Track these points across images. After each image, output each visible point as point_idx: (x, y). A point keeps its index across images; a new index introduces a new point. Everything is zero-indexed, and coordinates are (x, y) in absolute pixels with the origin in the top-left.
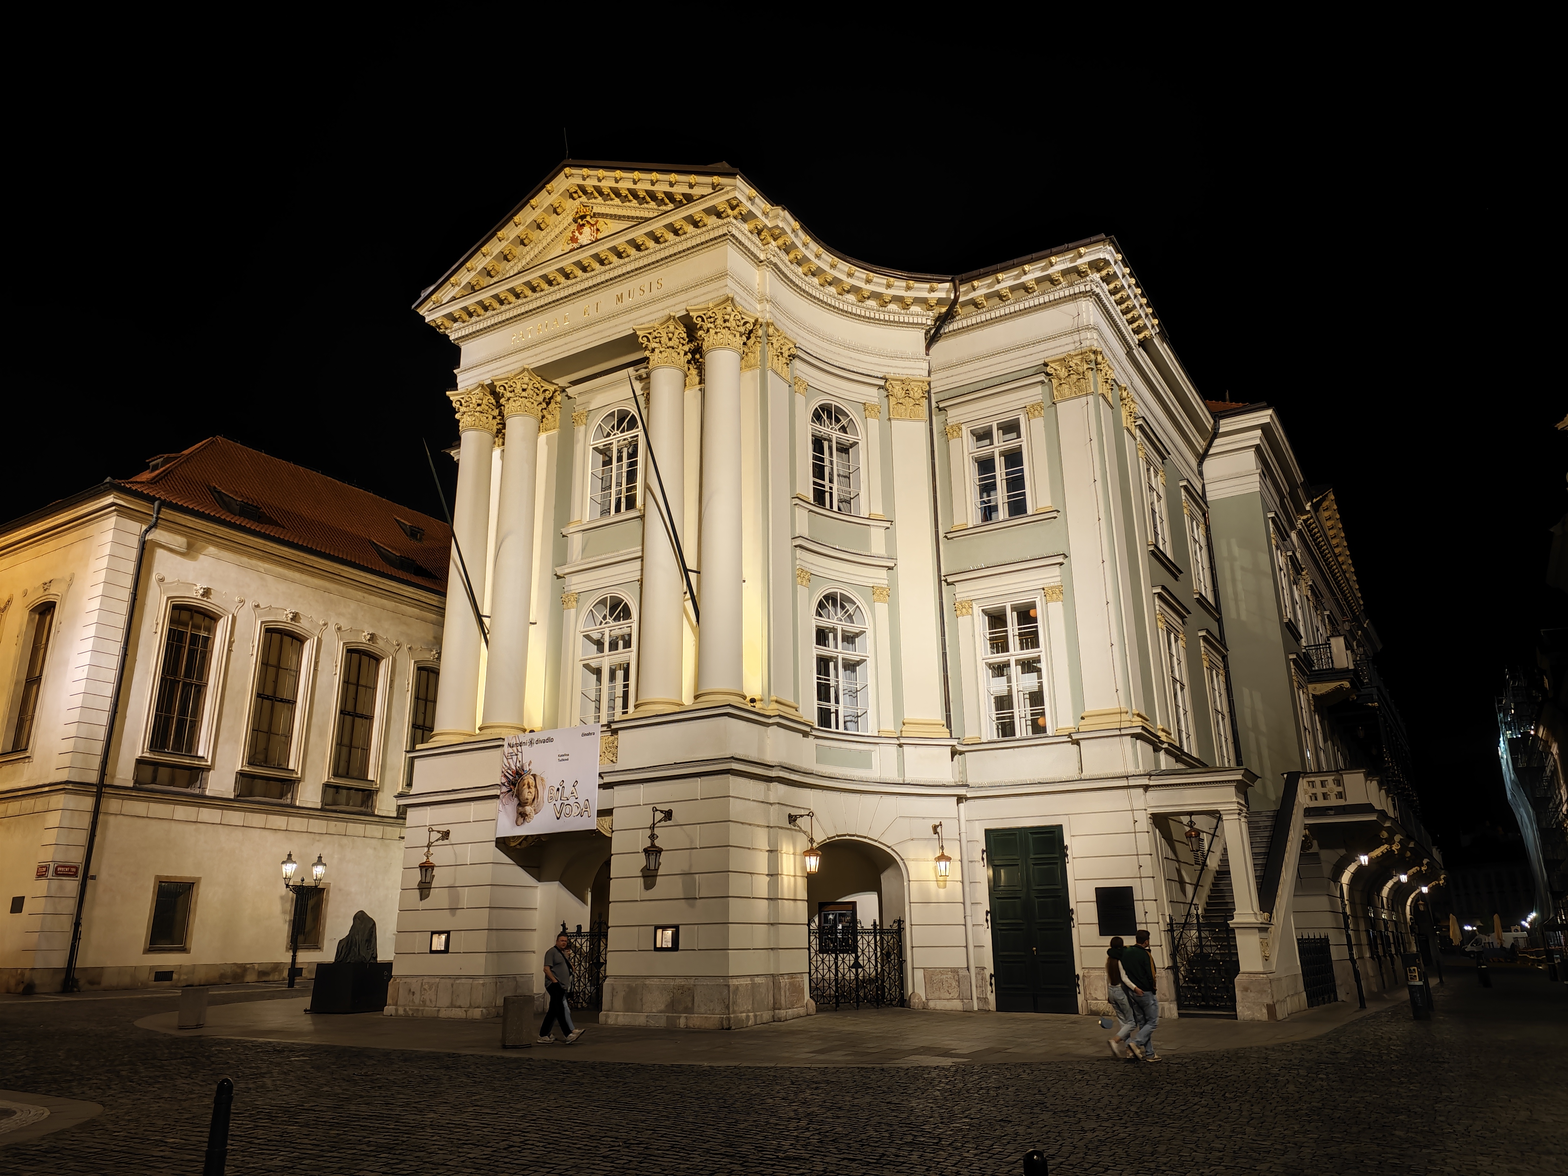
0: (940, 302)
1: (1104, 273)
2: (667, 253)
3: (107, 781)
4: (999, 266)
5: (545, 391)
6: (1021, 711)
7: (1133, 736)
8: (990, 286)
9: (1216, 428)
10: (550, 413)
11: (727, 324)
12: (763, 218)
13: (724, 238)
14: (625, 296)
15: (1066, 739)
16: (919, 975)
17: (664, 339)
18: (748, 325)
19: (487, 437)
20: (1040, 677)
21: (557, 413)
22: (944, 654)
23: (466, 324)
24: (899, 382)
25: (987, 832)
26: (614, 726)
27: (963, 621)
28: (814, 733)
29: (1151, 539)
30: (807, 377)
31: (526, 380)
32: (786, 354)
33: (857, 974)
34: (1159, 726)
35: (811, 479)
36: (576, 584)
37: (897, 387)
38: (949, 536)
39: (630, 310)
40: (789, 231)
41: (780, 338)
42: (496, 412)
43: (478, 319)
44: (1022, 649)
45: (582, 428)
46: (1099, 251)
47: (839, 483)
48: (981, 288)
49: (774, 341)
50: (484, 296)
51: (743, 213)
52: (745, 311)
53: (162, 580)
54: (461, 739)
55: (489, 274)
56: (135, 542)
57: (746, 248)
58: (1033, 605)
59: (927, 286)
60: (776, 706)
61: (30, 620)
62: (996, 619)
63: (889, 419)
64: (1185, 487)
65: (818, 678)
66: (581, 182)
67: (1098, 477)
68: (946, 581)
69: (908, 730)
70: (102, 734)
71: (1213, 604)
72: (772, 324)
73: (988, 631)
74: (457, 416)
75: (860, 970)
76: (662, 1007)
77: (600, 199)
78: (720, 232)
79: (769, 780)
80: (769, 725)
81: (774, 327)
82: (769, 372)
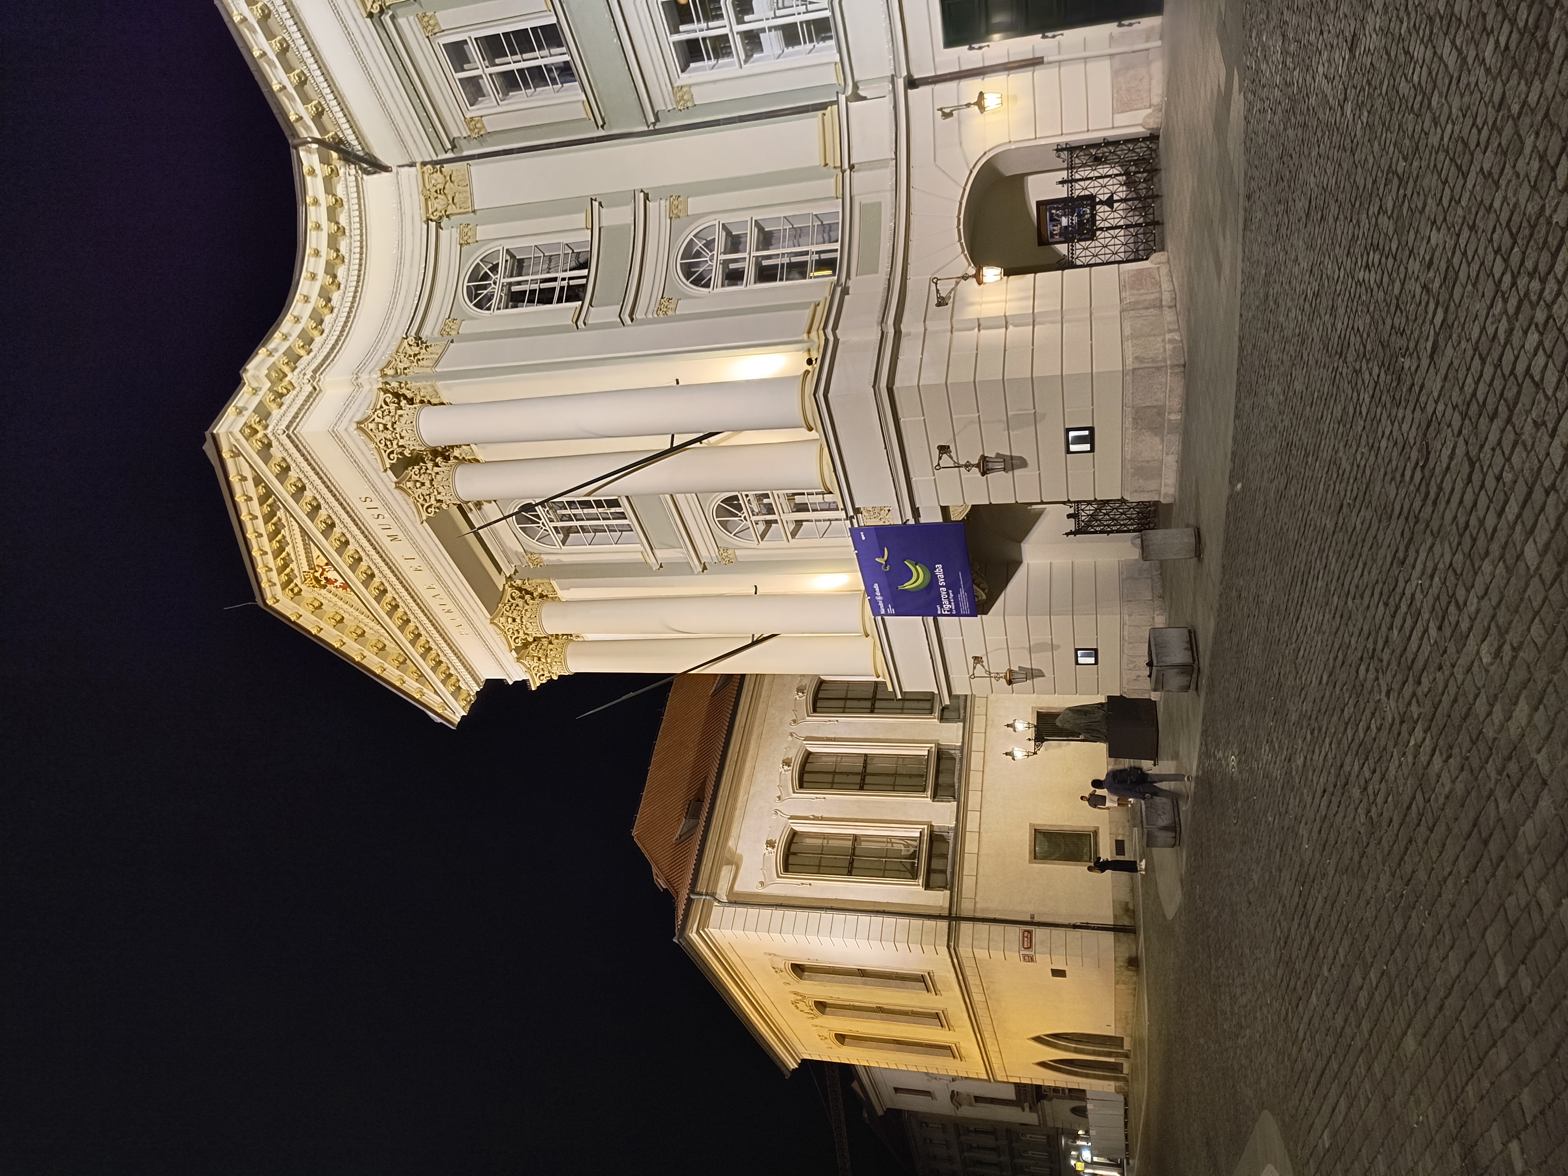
0: (325, 160)
2: (328, 495)
3: (946, 913)
5: (513, 598)
8: (291, 99)
10: (536, 589)
11: (389, 426)
12: (261, 393)
13: (293, 436)
14: (389, 532)
16: (1122, 119)
17: (424, 490)
18: (388, 400)
19: (571, 649)
21: (534, 582)
22: (740, 119)
23: (460, 678)
24: (429, 203)
25: (947, 44)
26: (851, 513)
27: (699, 96)
28: (843, 279)
30: (440, 320)
31: (503, 619)
32: (416, 349)
33: (1121, 201)
35: (554, 306)
36: (708, 552)
37: (436, 205)
38: (600, 123)
39: (402, 527)
40: (272, 360)
41: (398, 360)
42: (544, 644)
43: (452, 668)
45: (544, 557)
47: (554, 271)
48: (297, 112)
49: (401, 366)
50: (426, 667)
51: (258, 420)
52: (371, 407)
53: (762, 883)
54: (880, 657)
55: (404, 662)
56: (730, 910)
57: (300, 409)
59: (309, 179)
60: (814, 334)
61: (811, 979)
62: (690, 52)
63: (474, 212)
65: (781, 279)
66: (278, 587)
68: (654, 124)
69: (833, 159)
70: (903, 921)
72: (382, 370)
73: (707, 62)
75: (1116, 198)
76: (1157, 439)
77: (291, 566)
78: (287, 442)
79: (898, 333)
80: (836, 341)
81: (387, 367)
82: (438, 369)
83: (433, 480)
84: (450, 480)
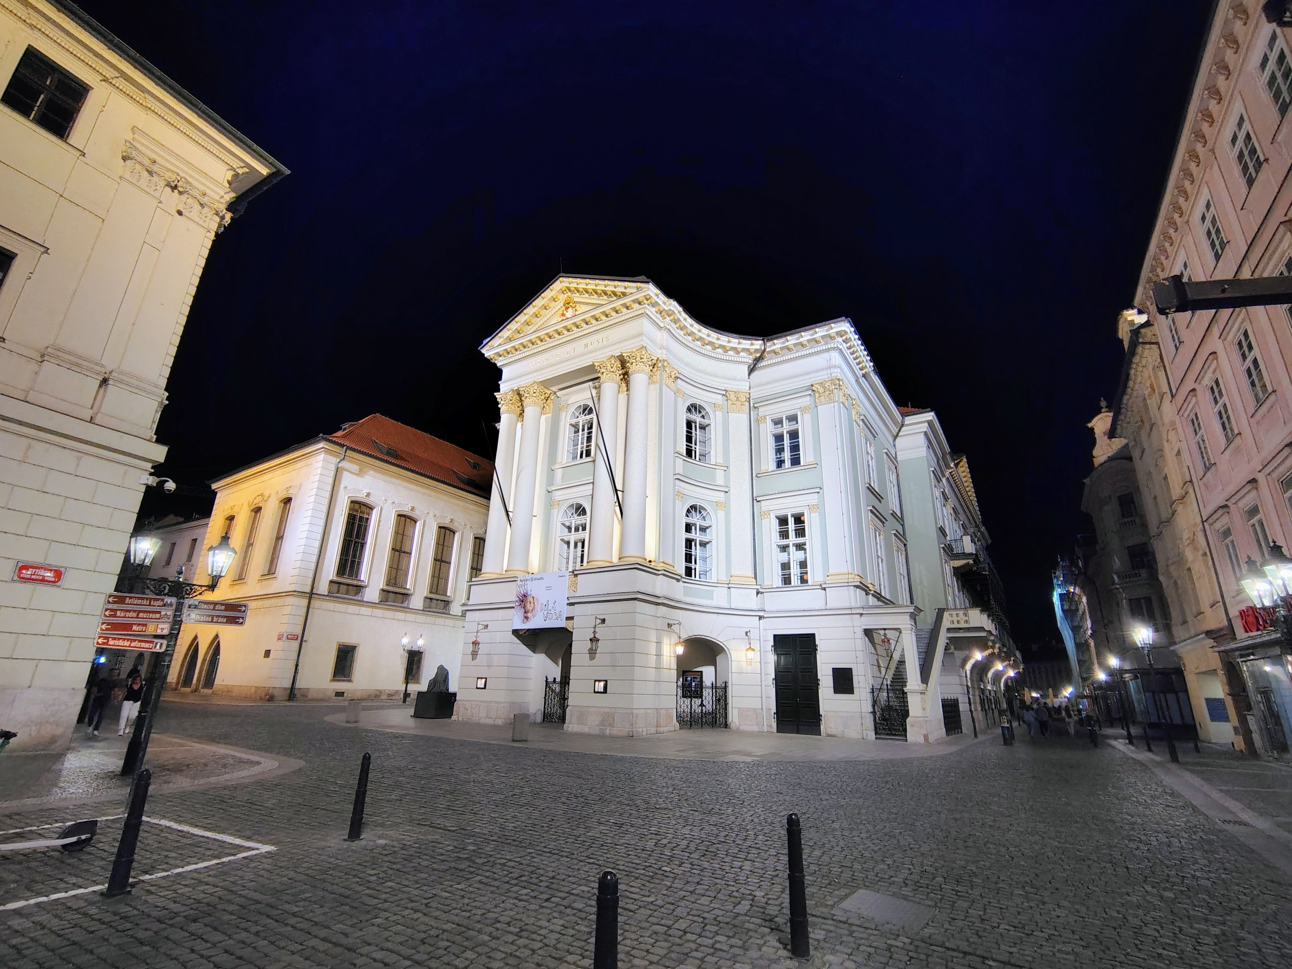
1: (844, 338)
2: (612, 322)
3: (314, 591)
4: (788, 333)
5: (545, 393)
6: (795, 571)
7: (855, 586)
8: (783, 343)
9: (903, 421)
11: (642, 360)
12: (663, 305)
13: (642, 315)
14: (589, 344)
15: (819, 587)
16: (735, 712)
17: (609, 368)
18: (653, 361)
19: (514, 417)
20: (805, 553)
22: (754, 539)
24: (733, 393)
25: (775, 636)
26: (576, 573)
27: (765, 522)
28: (683, 580)
29: (867, 480)
30: (684, 389)
31: (536, 387)
33: (702, 710)
34: (869, 581)
35: (685, 443)
36: (558, 496)
37: (732, 395)
38: (758, 475)
39: (591, 352)
40: (676, 312)
41: (670, 368)
42: (519, 404)
43: (512, 355)
44: (796, 537)
45: (564, 413)
46: (842, 326)
47: (700, 445)
48: (777, 344)
49: (667, 370)
50: (515, 343)
52: (651, 353)
53: (346, 488)
54: (496, 576)
55: (519, 332)
56: (333, 468)
58: (803, 514)
59: (749, 342)
60: (662, 565)
61: (279, 507)
62: (783, 521)
63: (728, 412)
64: (886, 453)
65: (686, 550)
66: (568, 285)
67: (839, 446)
68: (756, 500)
69: (733, 580)
70: (313, 567)
71: (900, 516)
72: (666, 361)
73: (778, 528)
74: (499, 406)
75: (704, 708)
76: (597, 723)
77: (578, 294)
78: (640, 312)
79: (658, 604)
80: (658, 575)
82: (664, 385)
83: (613, 372)
84: (612, 380)
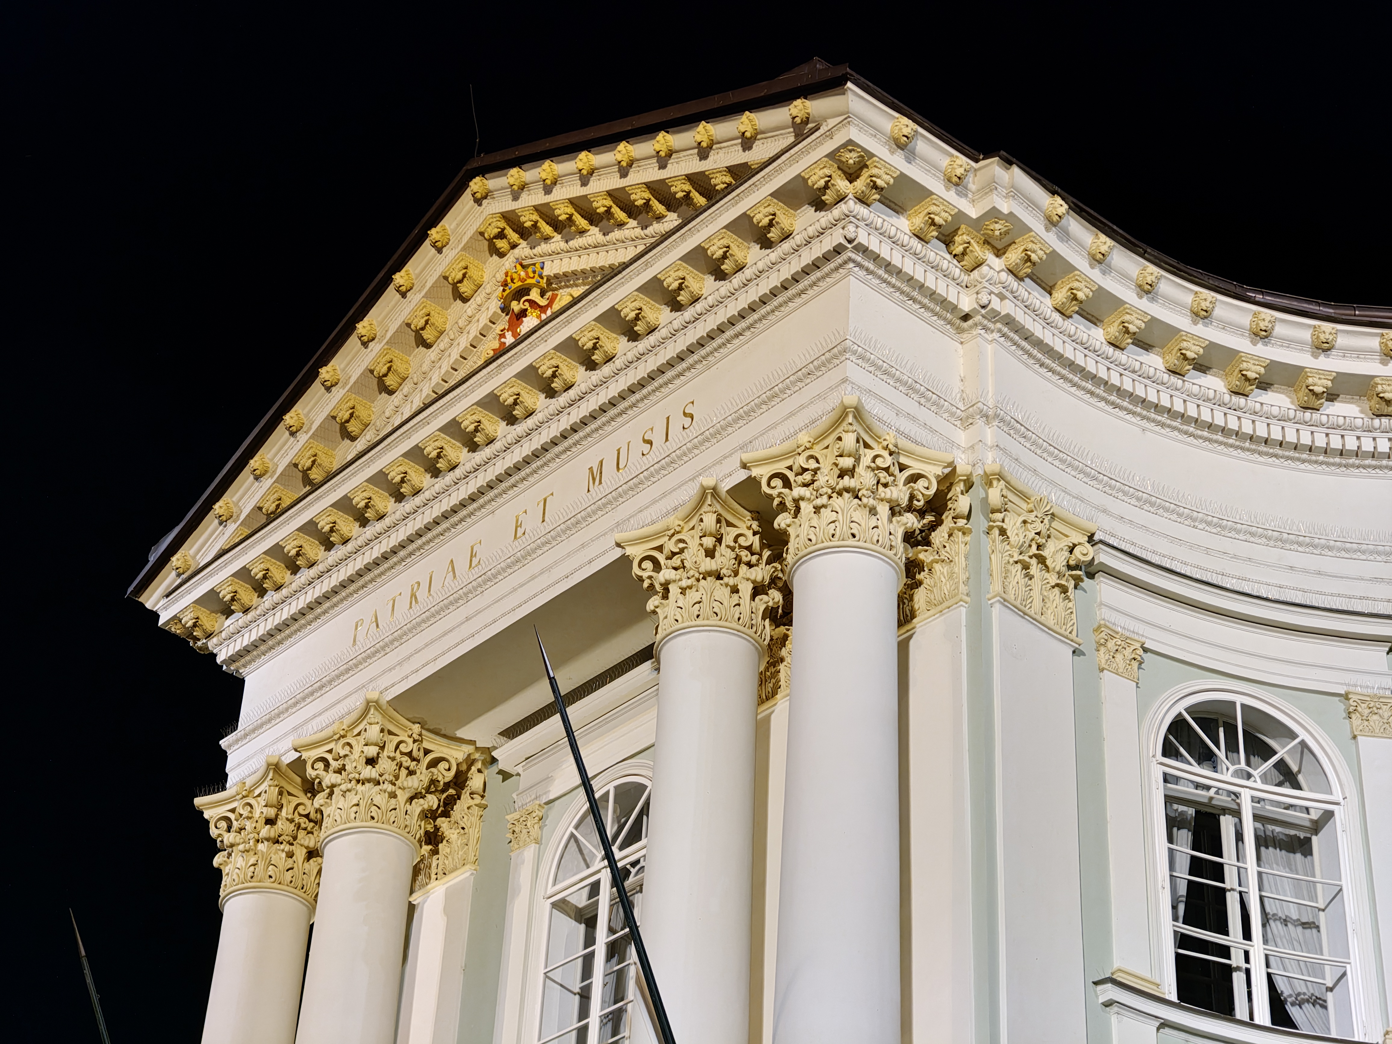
2: (701, 330)
10: (453, 824)
12: (951, 196)
13: (839, 260)
14: (609, 463)
18: (921, 483)
19: (280, 906)
21: (473, 822)
30: (1141, 628)
31: (374, 732)
32: (1057, 562)
35: (1168, 926)
39: (618, 500)
40: (1037, 226)
41: (1031, 517)
42: (303, 838)
43: (277, 597)
45: (529, 852)
47: (1266, 934)
51: (882, 183)
52: (903, 443)
66: (508, 205)
77: (558, 237)
81: (1009, 486)
82: (997, 611)
83: (719, 578)
84: (714, 621)
